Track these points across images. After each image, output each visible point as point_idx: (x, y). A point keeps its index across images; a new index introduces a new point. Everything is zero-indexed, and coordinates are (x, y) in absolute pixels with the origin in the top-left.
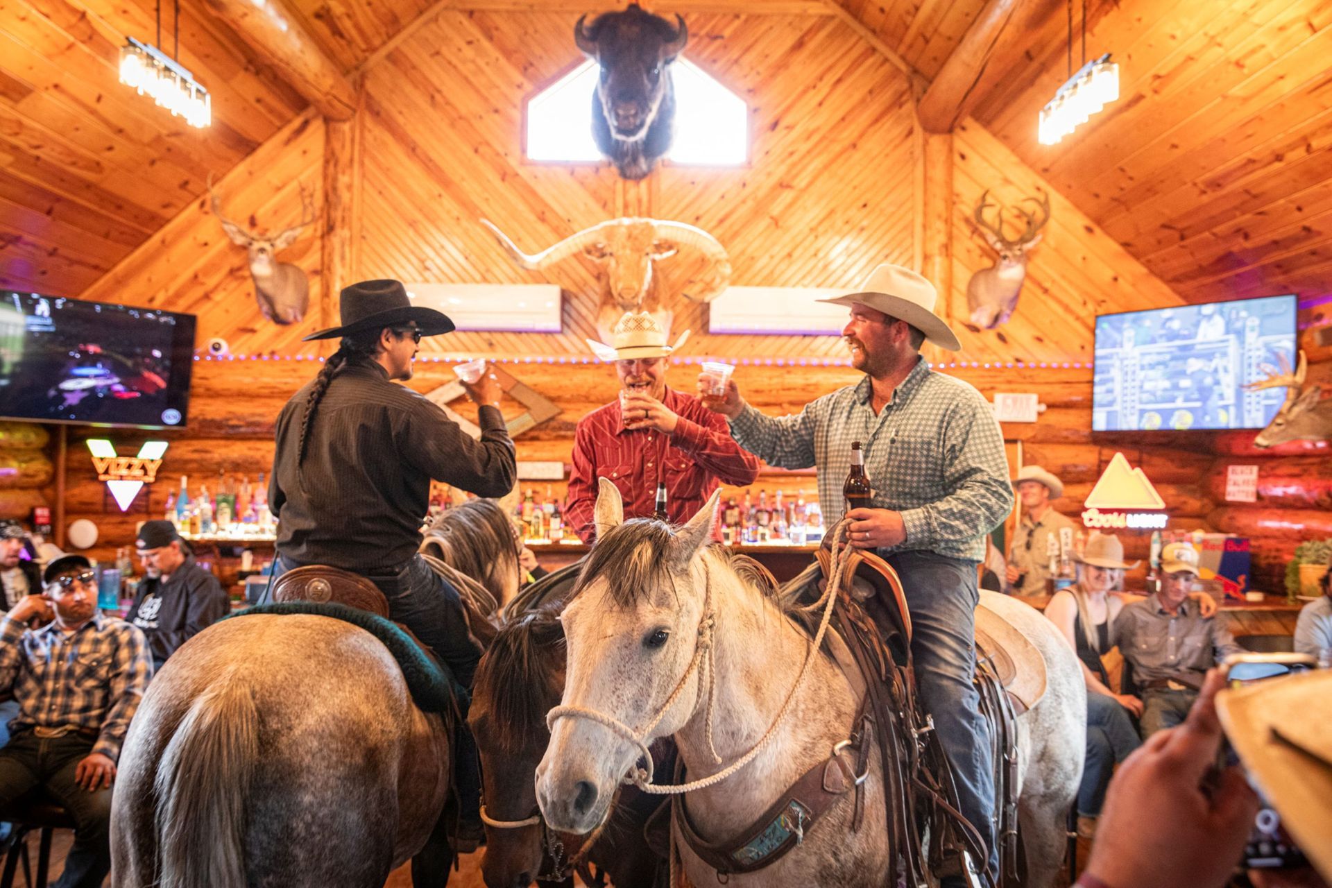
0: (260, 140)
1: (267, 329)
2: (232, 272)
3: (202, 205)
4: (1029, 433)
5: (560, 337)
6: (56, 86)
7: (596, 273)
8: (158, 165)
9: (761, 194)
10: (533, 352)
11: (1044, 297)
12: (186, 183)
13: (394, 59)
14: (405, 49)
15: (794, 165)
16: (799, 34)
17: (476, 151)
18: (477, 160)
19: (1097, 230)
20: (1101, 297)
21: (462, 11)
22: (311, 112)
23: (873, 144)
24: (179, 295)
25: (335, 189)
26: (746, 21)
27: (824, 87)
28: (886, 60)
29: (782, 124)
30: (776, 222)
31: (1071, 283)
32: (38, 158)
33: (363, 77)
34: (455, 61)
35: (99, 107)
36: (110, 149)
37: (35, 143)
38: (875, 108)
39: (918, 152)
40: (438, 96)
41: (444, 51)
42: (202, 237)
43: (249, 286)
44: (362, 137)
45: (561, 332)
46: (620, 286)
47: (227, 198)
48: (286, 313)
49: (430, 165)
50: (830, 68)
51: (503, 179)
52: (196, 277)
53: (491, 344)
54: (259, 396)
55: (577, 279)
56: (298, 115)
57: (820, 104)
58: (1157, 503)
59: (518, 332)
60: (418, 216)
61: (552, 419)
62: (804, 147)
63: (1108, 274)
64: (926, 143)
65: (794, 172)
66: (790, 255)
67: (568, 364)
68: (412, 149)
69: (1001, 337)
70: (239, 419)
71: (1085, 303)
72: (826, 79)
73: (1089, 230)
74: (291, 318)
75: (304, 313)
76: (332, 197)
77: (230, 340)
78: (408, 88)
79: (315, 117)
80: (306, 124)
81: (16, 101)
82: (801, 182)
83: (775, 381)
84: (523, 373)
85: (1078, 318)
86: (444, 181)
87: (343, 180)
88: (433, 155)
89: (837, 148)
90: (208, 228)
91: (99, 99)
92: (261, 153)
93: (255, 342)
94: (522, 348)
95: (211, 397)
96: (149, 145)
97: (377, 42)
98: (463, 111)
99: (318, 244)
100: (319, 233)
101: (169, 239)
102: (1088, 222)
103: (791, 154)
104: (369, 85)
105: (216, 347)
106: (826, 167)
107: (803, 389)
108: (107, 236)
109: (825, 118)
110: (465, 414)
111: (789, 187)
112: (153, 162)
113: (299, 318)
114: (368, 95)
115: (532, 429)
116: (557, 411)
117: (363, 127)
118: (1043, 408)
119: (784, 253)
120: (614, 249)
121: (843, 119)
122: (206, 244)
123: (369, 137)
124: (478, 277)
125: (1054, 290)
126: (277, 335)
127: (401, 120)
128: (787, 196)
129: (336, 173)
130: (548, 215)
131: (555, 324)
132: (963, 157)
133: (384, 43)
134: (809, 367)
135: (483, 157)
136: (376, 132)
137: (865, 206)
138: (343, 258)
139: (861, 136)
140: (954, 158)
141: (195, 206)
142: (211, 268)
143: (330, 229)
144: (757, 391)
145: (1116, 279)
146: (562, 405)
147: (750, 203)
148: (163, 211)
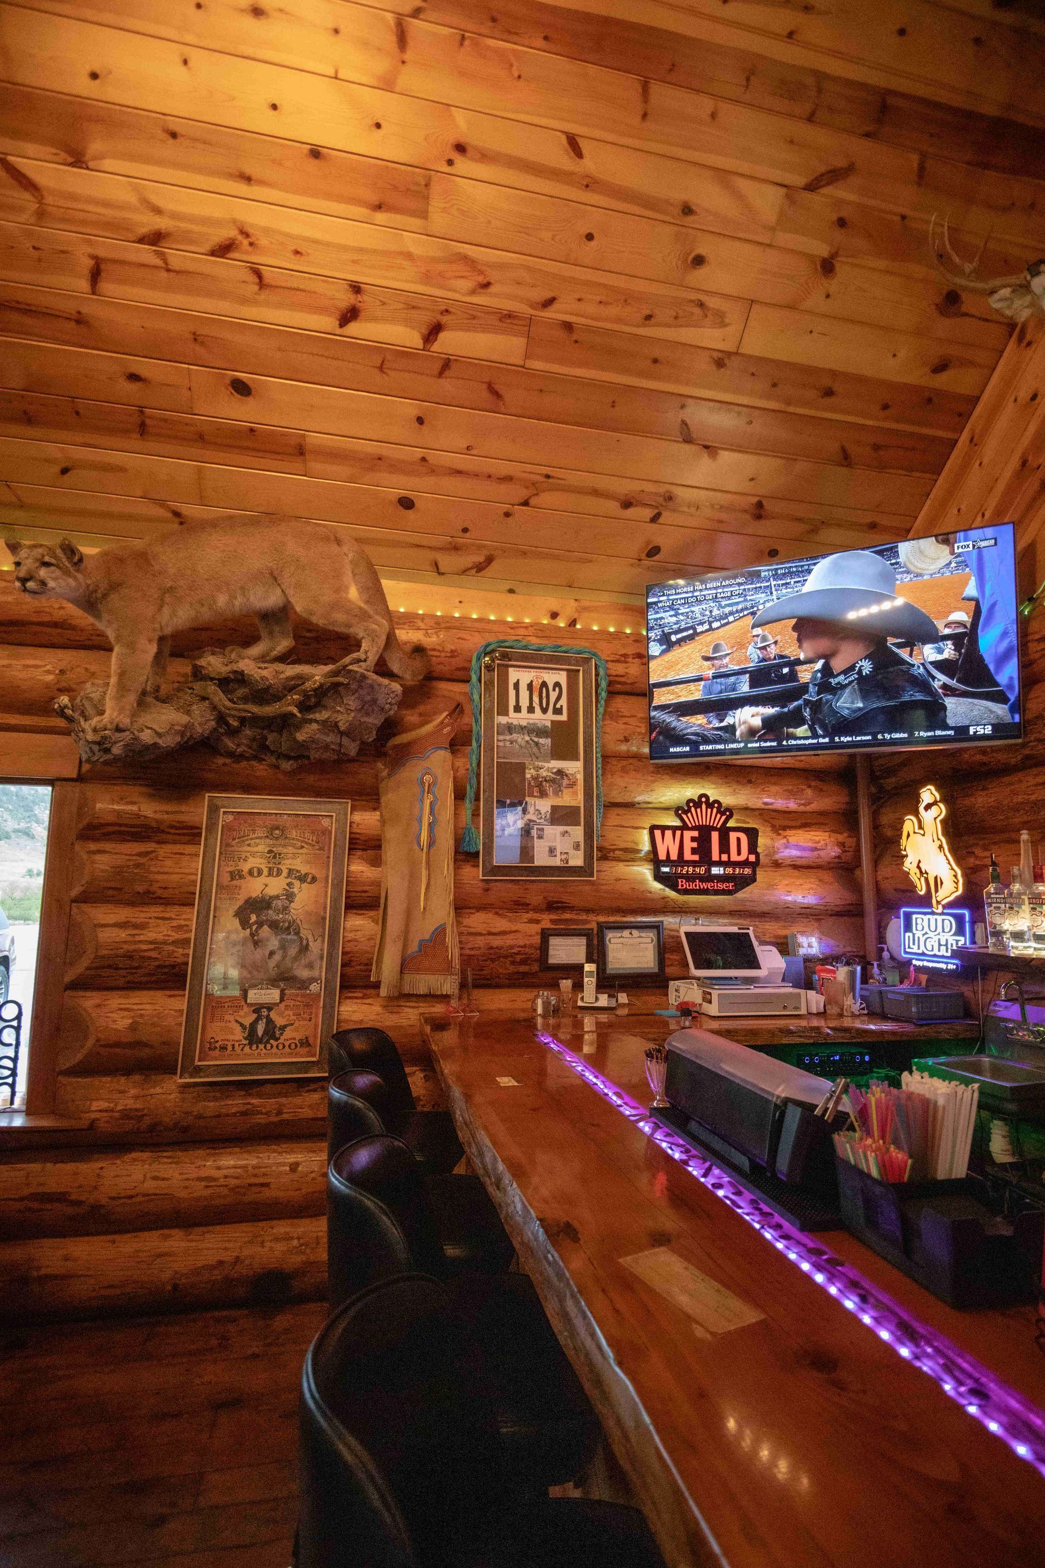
148: (943, 381)
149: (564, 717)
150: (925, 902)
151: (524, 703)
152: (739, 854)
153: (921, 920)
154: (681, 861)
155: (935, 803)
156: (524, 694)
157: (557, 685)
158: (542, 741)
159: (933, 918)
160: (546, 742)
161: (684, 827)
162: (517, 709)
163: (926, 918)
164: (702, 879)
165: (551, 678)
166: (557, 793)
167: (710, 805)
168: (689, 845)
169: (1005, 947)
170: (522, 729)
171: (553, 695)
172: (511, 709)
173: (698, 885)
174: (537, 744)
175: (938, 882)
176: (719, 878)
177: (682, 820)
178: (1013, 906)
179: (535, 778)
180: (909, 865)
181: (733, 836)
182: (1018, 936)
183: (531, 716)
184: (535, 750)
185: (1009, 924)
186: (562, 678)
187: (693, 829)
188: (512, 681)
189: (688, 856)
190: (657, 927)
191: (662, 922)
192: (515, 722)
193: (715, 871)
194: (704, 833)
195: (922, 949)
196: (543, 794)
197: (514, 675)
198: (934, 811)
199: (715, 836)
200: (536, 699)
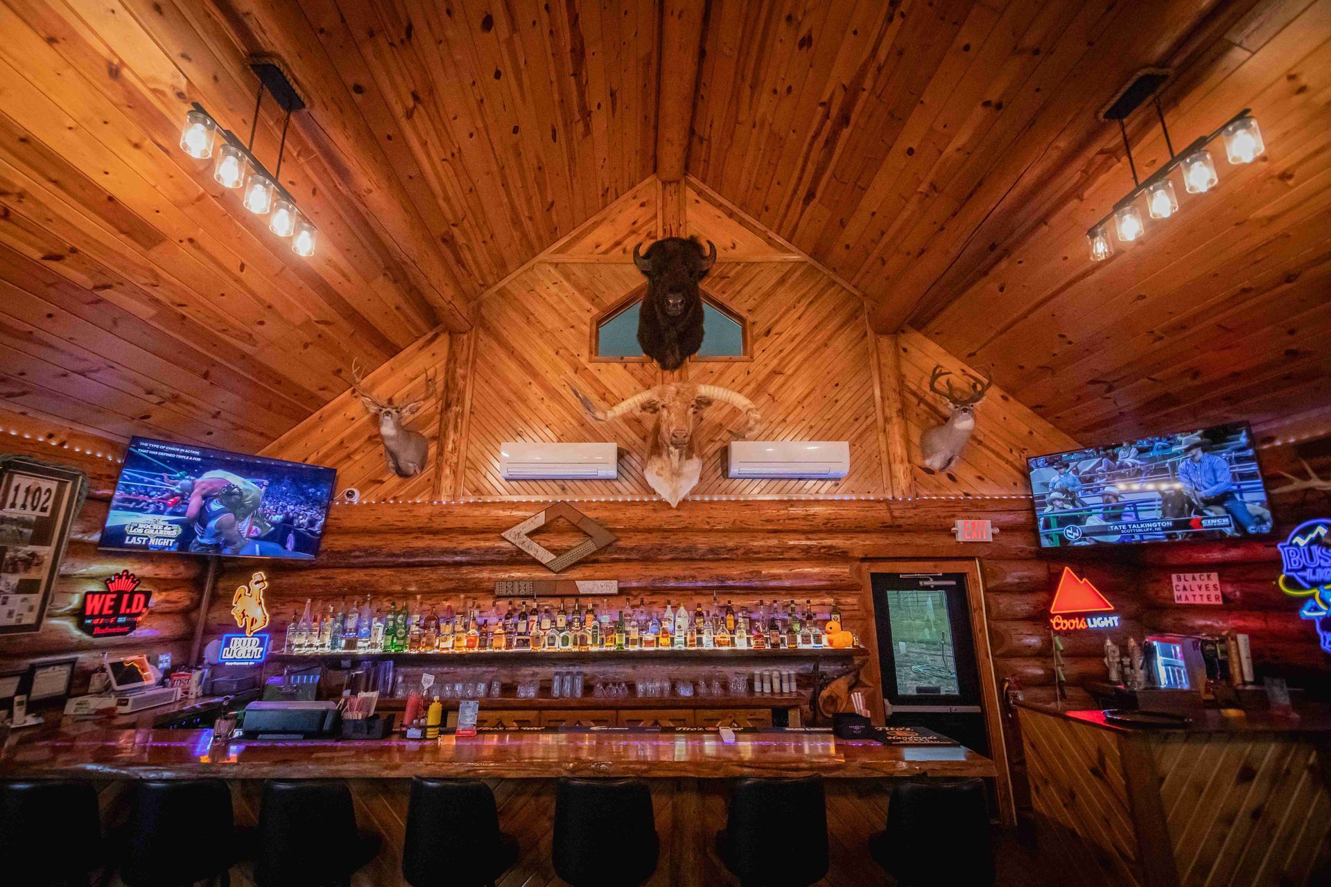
0: (402, 346)
1: (392, 480)
2: (370, 438)
3: (354, 391)
4: (986, 552)
5: (616, 484)
6: (191, 240)
7: (642, 436)
8: (310, 348)
9: (760, 378)
10: (595, 493)
11: (979, 447)
12: (340, 371)
13: (502, 293)
14: (509, 287)
15: (783, 359)
16: (781, 274)
17: (557, 353)
18: (557, 359)
19: (1011, 399)
20: (1022, 446)
21: (550, 264)
22: (439, 328)
23: (840, 343)
24: (326, 456)
25: (453, 378)
26: (744, 267)
27: (801, 308)
28: (844, 289)
29: (773, 332)
30: (772, 397)
31: (997, 435)
32: (184, 317)
33: (480, 305)
34: (545, 296)
35: (243, 275)
36: (262, 323)
37: (179, 301)
38: (837, 321)
39: (871, 347)
40: (531, 317)
41: (538, 289)
42: (350, 414)
43: (381, 449)
44: (476, 342)
45: (617, 479)
46: (672, 429)
47: (373, 386)
48: (408, 466)
49: (524, 362)
50: (804, 296)
51: (576, 372)
52: (342, 442)
53: (563, 489)
54: (379, 532)
55: (629, 440)
56: (431, 330)
57: (799, 318)
58: (1107, 606)
59: (584, 480)
60: (513, 398)
61: (610, 545)
62: (790, 347)
63: (1025, 430)
64: (877, 341)
65: (784, 363)
66: (784, 420)
67: (625, 503)
68: (512, 352)
69: (951, 477)
70: (360, 551)
71: (1011, 451)
72: (803, 301)
73: (1004, 398)
74: (412, 472)
75: (422, 468)
76: (451, 385)
77: (361, 490)
78: (510, 312)
79: (443, 331)
80: (436, 336)
81: (148, 248)
82: (789, 371)
83: (782, 512)
84: (588, 509)
85: (1007, 462)
86: (534, 374)
87: (460, 371)
88: (527, 356)
89: (813, 346)
90: (355, 409)
91: (242, 267)
92: (402, 354)
93: (381, 490)
94: (587, 490)
95: (340, 534)
96: (300, 327)
97: (490, 280)
98: (549, 327)
99: (438, 417)
100: (439, 410)
101: (325, 415)
102: (1003, 393)
103: (781, 351)
104: (483, 310)
105: (350, 494)
106: (806, 360)
107: (804, 519)
108: (269, 407)
109: (802, 328)
110: (542, 542)
111: (780, 373)
112: (306, 346)
113: (418, 472)
114: (483, 317)
115: (593, 553)
116: (614, 538)
117: (477, 338)
118: (997, 531)
119: (781, 418)
120: (666, 401)
121: (816, 327)
122: (353, 419)
123: (481, 344)
124: (555, 439)
125: (987, 442)
126: (400, 485)
127: (505, 333)
128: (779, 380)
129: (455, 368)
130: (608, 396)
131: (613, 473)
132: (905, 350)
133: (495, 283)
134: (808, 503)
135: (562, 357)
136: (485, 341)
137: (837, 385)
138: (456, 427)
139: (830, 338)
140: (900, 352)
141: (348, 392)
142: (355, 436)
143: (448, 406)
144: (767, 521)
145: (1031, 433)
146: (618, 534)
147: (753, 385)
148: (320, 393)
149: (47, 514)
150: (241, 632)
151: (20, 501)
152: (137, 608)
153: (236, 641)
154: (100, 615)
155: (262, 581)
156: (21, 494)
157: (49, 490)
158: (26, 530)
159: (245, 639)
160: (28, 532)
161: (108, 592)
162: (13, 505)
163: (240, 640)
164: (111, 626)
165: (45, 484)
166: (26, 569)
167: (128, 577)
168: (108, 603)
169: (292, 651)
170: (12, 521)
171: (44, 498)
172: (8, 504)
173: (108, 630)
174: (21, 533)
175: (253, 621)
176: (122, 625)
177: (108, 587)
178: (299, 632)
179: (12, 558)
180: (236, 613)
181: (136, 597)
182: (300, 646)
183: (24, 512)
184: (19, 537)
185: (296, 641)
186: (53, 486)
187: (114, 593)
188: (14, 484)
189: (105, 611)
190: (72, 662)
191: (77, 658)
192: (8, 515)
193: (121, 620)
194: (120, 594)
195: (235, 655)
196: (15, 571)
197: (17, 480)
198: (261, 585)
199: (126, 597)
200: (30, 499)
